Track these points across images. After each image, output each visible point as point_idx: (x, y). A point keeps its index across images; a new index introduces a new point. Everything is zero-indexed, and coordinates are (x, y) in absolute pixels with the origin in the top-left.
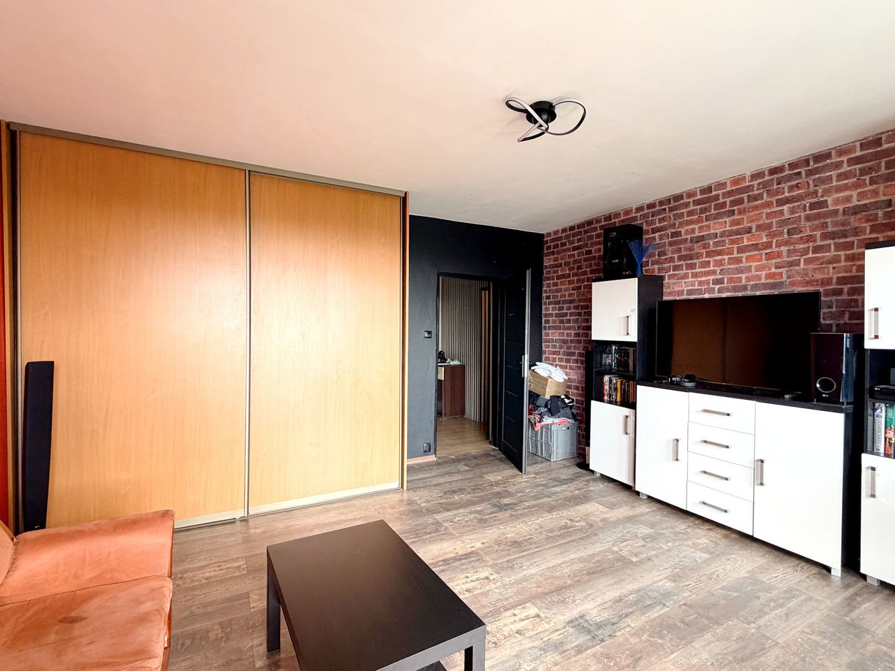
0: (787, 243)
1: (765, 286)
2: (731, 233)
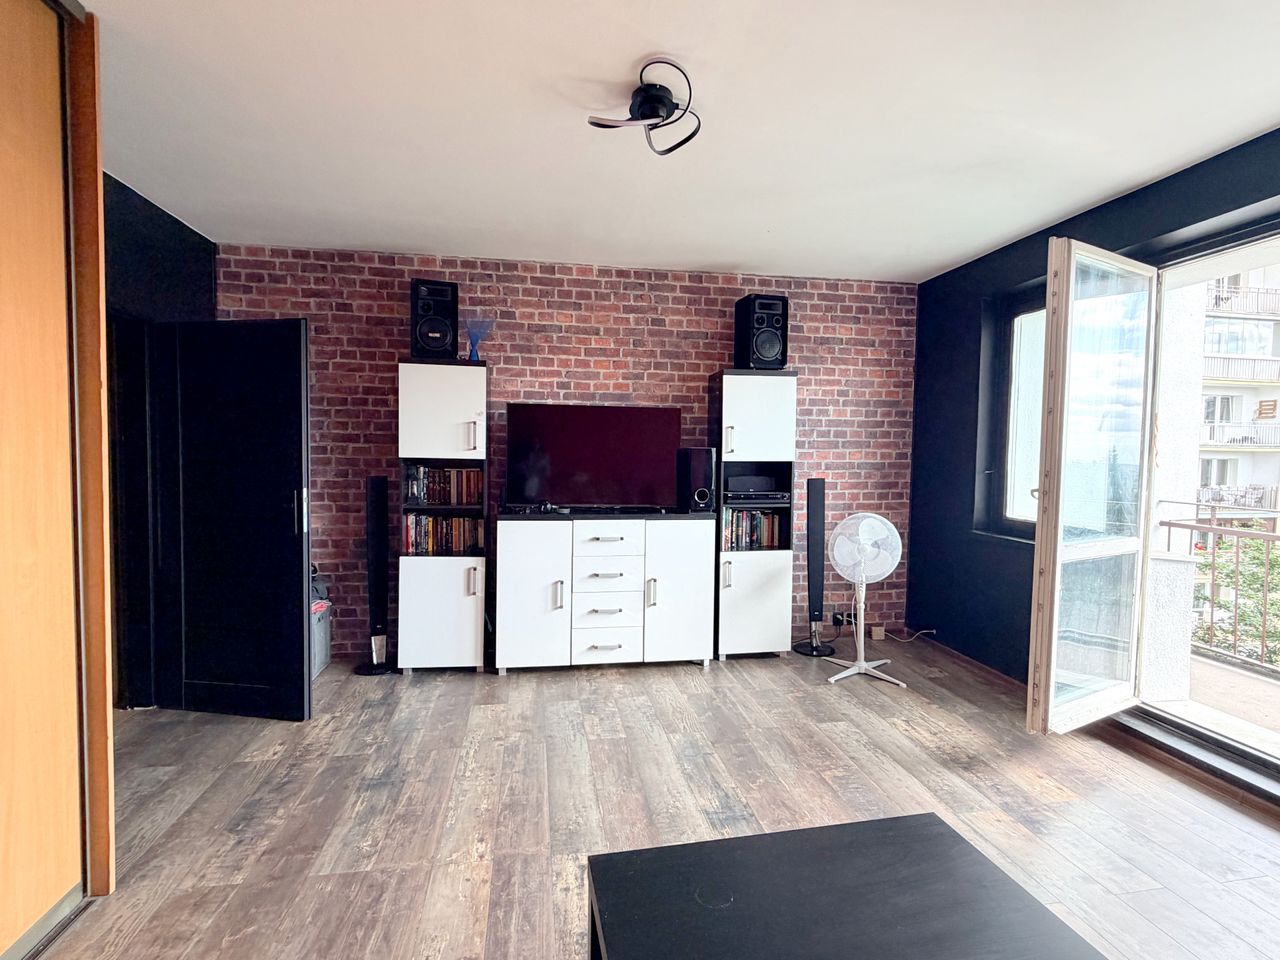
0: (632, 354)
1: (613, 397)
2: (578, 331)
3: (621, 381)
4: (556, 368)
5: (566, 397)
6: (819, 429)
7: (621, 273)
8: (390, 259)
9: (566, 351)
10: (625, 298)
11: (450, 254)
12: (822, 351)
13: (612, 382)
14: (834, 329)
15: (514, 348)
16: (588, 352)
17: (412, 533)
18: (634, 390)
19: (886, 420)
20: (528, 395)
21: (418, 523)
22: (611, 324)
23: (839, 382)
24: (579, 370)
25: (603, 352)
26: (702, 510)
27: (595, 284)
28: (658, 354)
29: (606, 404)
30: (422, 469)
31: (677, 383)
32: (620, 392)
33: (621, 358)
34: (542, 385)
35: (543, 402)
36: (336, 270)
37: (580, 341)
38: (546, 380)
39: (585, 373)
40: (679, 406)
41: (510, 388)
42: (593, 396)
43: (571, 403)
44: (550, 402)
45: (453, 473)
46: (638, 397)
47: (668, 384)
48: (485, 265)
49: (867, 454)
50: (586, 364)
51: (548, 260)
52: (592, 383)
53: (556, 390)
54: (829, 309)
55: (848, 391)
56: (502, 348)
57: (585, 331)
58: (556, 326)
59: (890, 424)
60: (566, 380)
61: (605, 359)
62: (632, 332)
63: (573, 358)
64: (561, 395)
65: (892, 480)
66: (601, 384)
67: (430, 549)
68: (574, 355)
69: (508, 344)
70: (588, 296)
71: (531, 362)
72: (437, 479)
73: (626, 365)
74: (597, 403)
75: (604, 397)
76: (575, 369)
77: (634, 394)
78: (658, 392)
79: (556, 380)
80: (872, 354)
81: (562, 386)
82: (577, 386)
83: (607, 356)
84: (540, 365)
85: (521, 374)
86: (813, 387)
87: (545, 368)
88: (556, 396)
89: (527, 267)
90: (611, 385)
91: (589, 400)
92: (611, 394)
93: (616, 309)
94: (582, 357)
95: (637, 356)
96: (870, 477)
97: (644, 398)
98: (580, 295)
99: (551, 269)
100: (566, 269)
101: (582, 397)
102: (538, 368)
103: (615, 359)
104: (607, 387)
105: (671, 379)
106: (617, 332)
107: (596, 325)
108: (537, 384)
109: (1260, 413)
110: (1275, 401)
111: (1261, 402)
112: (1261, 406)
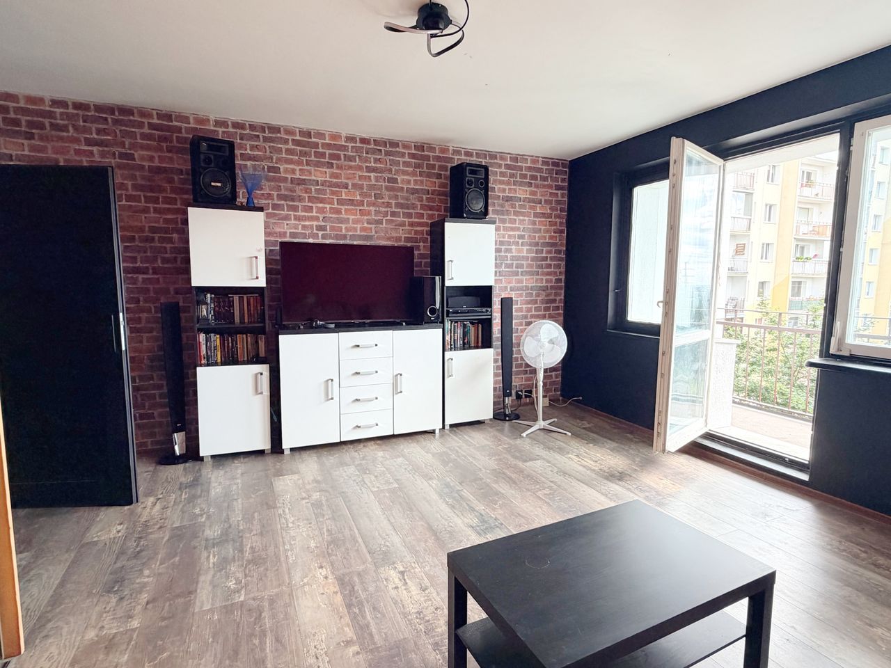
0: (374, 204)
1: (360, 237)
2: (331, 185)
3: (366, 225)
4: (314, 214)
5: (324, 237)
6: (506, 262)
7: (364, 141)
8: (168, 116)
9: (322, 201)
10: (367, 160)
11: (222, 116)
12: (507, 206)
13: (359, 226)
14: (515, 190)
15: (280, 197)
16: (340, 202)
17: (203, 348)
18: (376, 232)
19: (549, 256)
20: (293, 235)
21: (207, 340)
22: (357, 181)
23: (518, 229)
24: (333, 216)
25: (352, 202)
26: (432, 322)
27: (344, 148)
28: (393, 205)
29: (355, 243)
30: (209, 295)
31: (407, 228)
32: (366, 234)
33: (365, 207)
34: (304, 227)
35: (305, 241)
36: (116, 122)
37: (333, 193)
38: (307, 223)
39: (338, 219)
40: (409, 245)
41: (278, 230)
42: (345, 237)
43: (328, 242)
44: (311, 241)
45: (236, 298)
46: (378, 238)
47: (401, 228)
48: (252, 127)
49: (537, 280)
50: (339, 212)
51: (305, 126)
52: (343, 226)
53: (315, 231)
54: (512, 176)
55: (524, 235)
56: (269, 196)
57: (337, 185)
58: (314, 180)
59: (552, 259)
60: (323, 224)
61: (353, 207)
62: (371, 187)
63: (328, 206)
64: (320, 235)
65: (552, 297)
66: (351, 227)
67: (219, 360)
68: (329, 203)
69: (275, 193)
70: (338, 157)
71: (295, 209)
72: (222, 304)
73: (369, 213)
74: (348, 242)
75: (353, 237)
76: (330, 215)
77: (376, 235)
78: (394, 235)
79: (315, 223)
80: (540, 209)
81: (320, 228)
82: (332, 228)
83: (355, 205)
84: (302, 211)
85: (287, 218)
86: (502, 232)
87: (306, 214)
88: (316, 236)
89: (289, 132)
90: (359, 229)
91: (341, 239)
92: (358, 235)
93: (360, 168)
94: (335, 206)
95: (378, 206)
96: (539, 296)
97: (383, 238)
98: (333, 156)
99: (308, 134)
100: (320, 135)
101: (337, 237)
102: (300, 213)
103: (361, 208)
104: (355, 229)
105: (403, 224)
106: (361, 187)
107: (346, 181)
108: (300, 226)
109: (737, 252)
110: (744, 244)
111: (737, 245)
112: (737, 247)
